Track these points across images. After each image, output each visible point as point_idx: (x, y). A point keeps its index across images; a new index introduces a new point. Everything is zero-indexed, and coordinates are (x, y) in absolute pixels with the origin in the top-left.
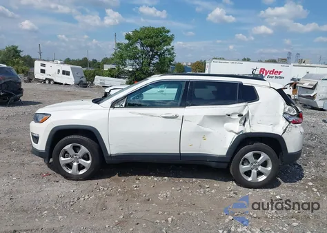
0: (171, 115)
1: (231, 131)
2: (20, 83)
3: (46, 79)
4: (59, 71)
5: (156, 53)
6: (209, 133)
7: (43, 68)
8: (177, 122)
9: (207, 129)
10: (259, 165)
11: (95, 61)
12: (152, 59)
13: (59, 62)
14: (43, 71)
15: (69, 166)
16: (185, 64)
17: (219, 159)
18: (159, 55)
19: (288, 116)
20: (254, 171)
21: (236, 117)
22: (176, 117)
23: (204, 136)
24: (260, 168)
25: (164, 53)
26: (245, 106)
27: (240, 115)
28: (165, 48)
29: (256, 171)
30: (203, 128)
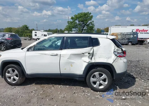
0: (54, 54)
1: (85, 62)
2: (21, 41)
3: (37, 38)
4: (42, 35)
5: (85, 25)
6: (73, 63)
7: (36, 34)
8: (58, 57)
9: (72, 61)
10: (101, 80)
11: (61, 30)
12: (83, 28)
13: (42, 31)
14: (36, 35)
15: (10, 78)
16: (102, 29)
17: (80, 76)
18: (87, 26)
19: (116, 53)
20: (98, 83)
21: (87, 54)
22: (57, 55)
23: (71, 64)
24: (101, 82)
25: (89, 24)
26: (92, 49)
27: (89, 54)
28: (89, 22)
29: (99, 83)
30: (70, 60)
